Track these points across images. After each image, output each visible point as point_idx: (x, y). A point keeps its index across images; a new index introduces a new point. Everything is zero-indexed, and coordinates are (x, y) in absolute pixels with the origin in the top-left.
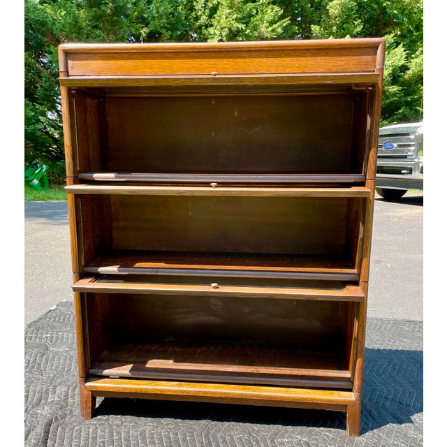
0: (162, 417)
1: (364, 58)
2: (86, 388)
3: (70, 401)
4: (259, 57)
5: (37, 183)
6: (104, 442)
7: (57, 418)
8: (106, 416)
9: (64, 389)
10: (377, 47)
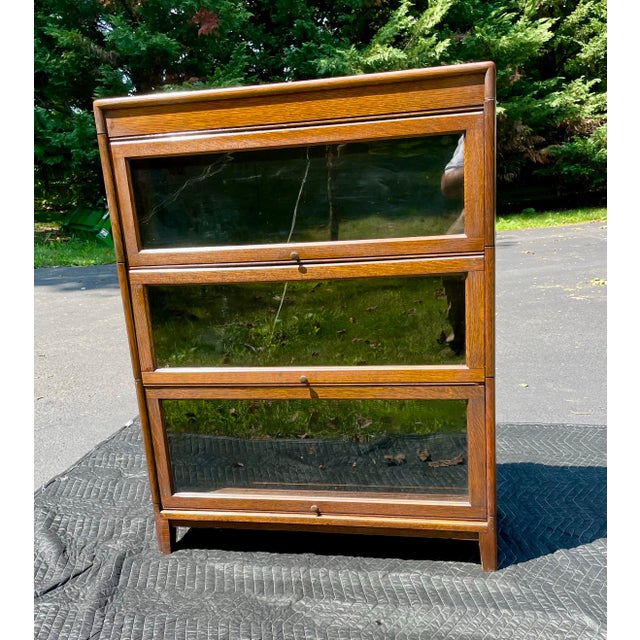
0: (255, 550)
2: (162, 516)
3: (147, 534)
5: (106, 235)
6: (184, 578)
7: (130, 552)
8: (189, 550)
9: (141, 521)
10: (484, 74)
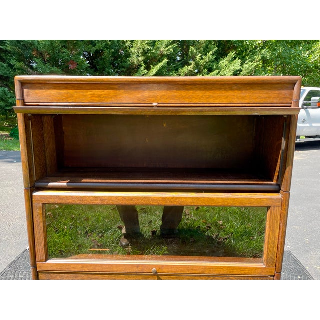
1: (283, 92)
4: (193, 89)
10: (295, 84)
